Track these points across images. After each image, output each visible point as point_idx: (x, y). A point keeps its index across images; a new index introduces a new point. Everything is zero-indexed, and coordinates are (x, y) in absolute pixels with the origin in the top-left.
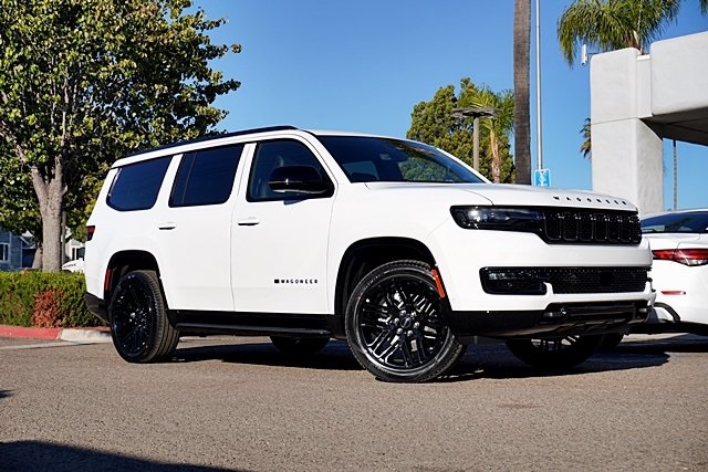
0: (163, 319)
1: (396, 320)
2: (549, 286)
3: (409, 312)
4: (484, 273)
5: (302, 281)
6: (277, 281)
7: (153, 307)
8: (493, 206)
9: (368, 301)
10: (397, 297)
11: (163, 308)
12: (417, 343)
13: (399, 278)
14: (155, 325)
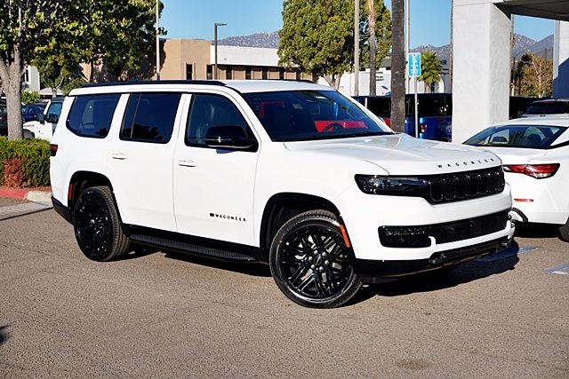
0: (118, 229)
1: (310, 258)
2: (433, 239)
3: (320, 252)
4: (382, 231)
5: (232, 218)
6: (212, 215)
7: (109, 217)
8: (390, 176)
9: (288, 244)
10: (310, 239)
11: (117, 221)
12: (327, 275)
13: (313, 227)
14: (112, 234)
